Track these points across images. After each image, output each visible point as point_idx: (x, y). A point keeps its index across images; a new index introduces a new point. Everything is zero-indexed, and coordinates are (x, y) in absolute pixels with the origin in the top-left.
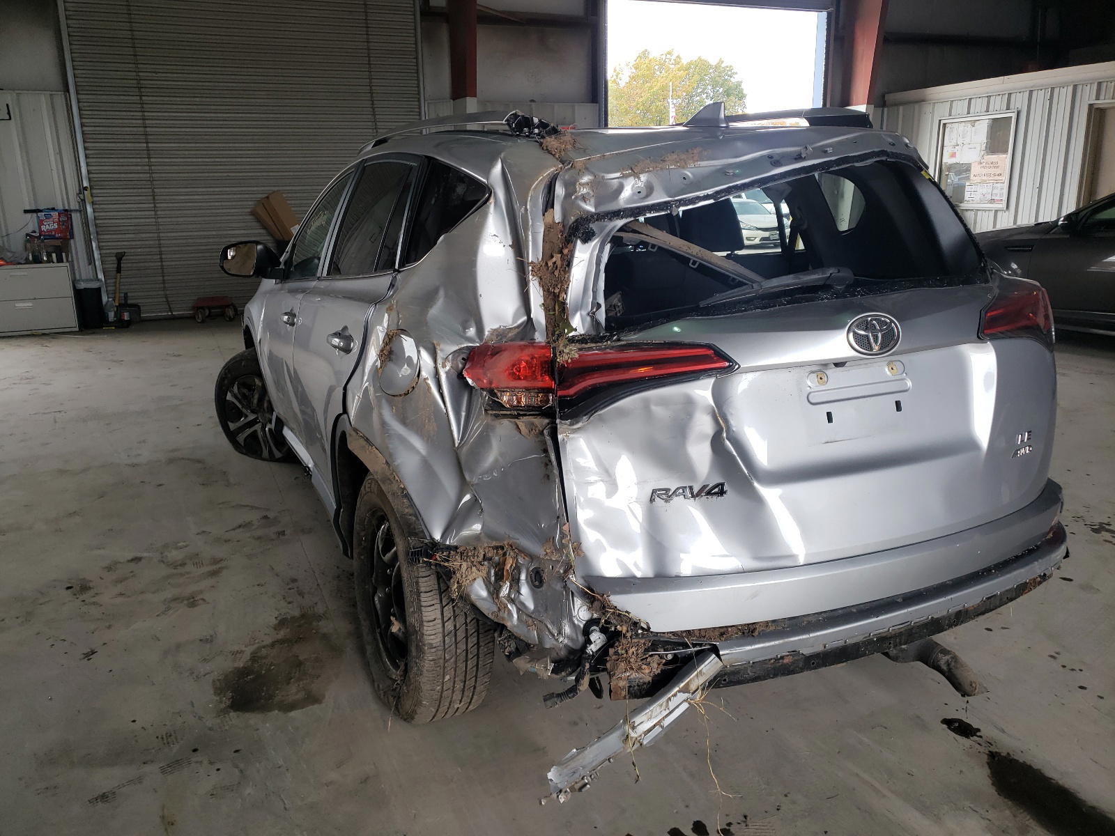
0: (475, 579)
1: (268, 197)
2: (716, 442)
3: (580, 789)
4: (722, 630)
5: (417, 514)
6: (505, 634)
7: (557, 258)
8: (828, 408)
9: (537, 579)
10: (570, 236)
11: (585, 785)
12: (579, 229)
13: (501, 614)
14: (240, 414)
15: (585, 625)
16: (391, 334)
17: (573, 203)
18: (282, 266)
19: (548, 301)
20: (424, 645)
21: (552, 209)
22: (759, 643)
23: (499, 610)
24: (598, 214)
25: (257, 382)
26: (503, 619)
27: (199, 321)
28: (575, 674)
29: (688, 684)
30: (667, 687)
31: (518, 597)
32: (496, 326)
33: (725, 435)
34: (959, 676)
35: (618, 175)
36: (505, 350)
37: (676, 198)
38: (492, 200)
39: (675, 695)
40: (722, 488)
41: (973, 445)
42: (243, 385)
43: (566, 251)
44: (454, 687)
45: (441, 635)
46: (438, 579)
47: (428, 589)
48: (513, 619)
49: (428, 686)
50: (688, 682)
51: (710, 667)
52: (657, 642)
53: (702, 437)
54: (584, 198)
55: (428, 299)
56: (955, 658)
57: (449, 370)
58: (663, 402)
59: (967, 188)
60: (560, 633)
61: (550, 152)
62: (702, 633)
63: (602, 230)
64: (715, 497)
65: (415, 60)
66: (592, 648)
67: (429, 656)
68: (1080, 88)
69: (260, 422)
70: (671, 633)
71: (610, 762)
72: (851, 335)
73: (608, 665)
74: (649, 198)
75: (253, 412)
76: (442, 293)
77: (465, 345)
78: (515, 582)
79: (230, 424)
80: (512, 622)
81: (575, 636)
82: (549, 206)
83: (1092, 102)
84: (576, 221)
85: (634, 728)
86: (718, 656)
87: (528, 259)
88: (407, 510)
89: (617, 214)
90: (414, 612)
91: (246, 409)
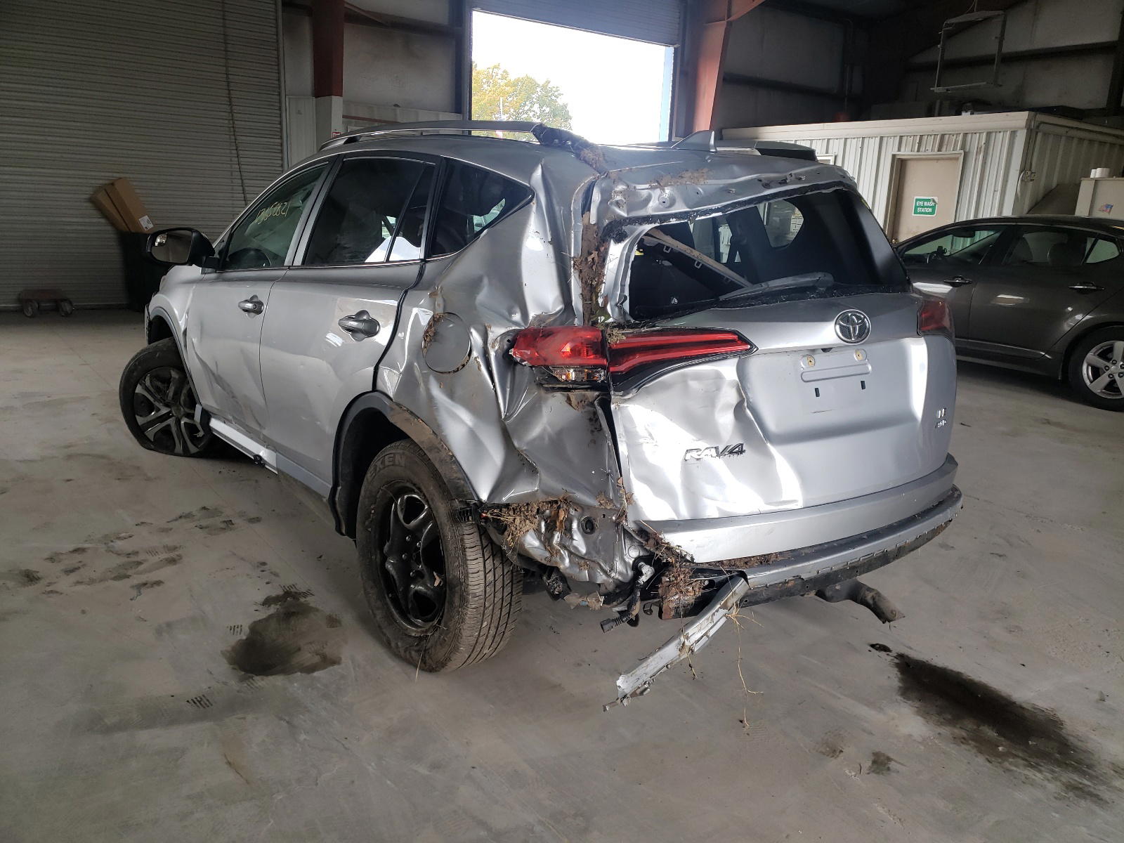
0: (528, 531)
1: (113, 184)
2: (739, 410)
3: (642, 693)
4: (746, 560)
5: (466, 478)
6: (554, 576)
7: (595, 254)
8: (816, 385)
9: (589, 527)
10: (605, 236)
11: (646, 689)
12: (615, 230)
13: (553, 559)
14: (151, 408)
15: (634, 562)
16: (438, 317)
17: (608, 208)
18: (217, 256)
19: (586, 291)
20: (468, 594)
21: (588, 212)
22: (773, 569)
23: (552, 555)
24: (630, 219)
25: (174, 374)
26: (556, 562)
27: (29, 315)
28: (626, 602)
29: (726, 602)
30: (709, 605)
31: (572, 542)
32: (539, 313)
33: (746, 405)
34: (882, 607)
35: (647, 186)
36: (558, 332)
37: (694, 209)
38: (534, 201)
39: (717, 611)
40: (742, 448)
41: (911, 417)
42: (155, 377)
43: (602, 249)
44: (488, 633)
45: (483, 585)
46: (480, 536)
47: (472, 545)
48: (565, 563)
49: (468, 632)
50: (726, 601)
51: (740, 588)
52: (700, 570)
53: (726, 407)
54: (618, 204)
55: (473, 286)
56: (878, 594)
57: (498, 350)
58: (698, 377)
59: (792, 221)
60: (612, 569)
61: (586, 162)
62: (732, 563)
63: (632, 232)
64: (736, 455)
65: (276, 52)
66: (643, 579)
67: (473, 603)
68: (885, 139)
69: (173, 416)
70: (707, 563)
71: (667, 668)
72: (838, 327)
73: (660, 591)
74: (673, 208)
75: (167, 405)
76: (486, 281)
77: (513, 328)
78: (568, 531)
79: (137, 417)
80: (564, 564)
81: (624, 571)
82: (586, 210)
83: (894, 153)
84: (610, 223)
85: (688, 638)
86: (746, 580)
87: (570, 254)
88: (455, 475)
89: (647, 219)
90: (459, 566)
91: (159, 401)
